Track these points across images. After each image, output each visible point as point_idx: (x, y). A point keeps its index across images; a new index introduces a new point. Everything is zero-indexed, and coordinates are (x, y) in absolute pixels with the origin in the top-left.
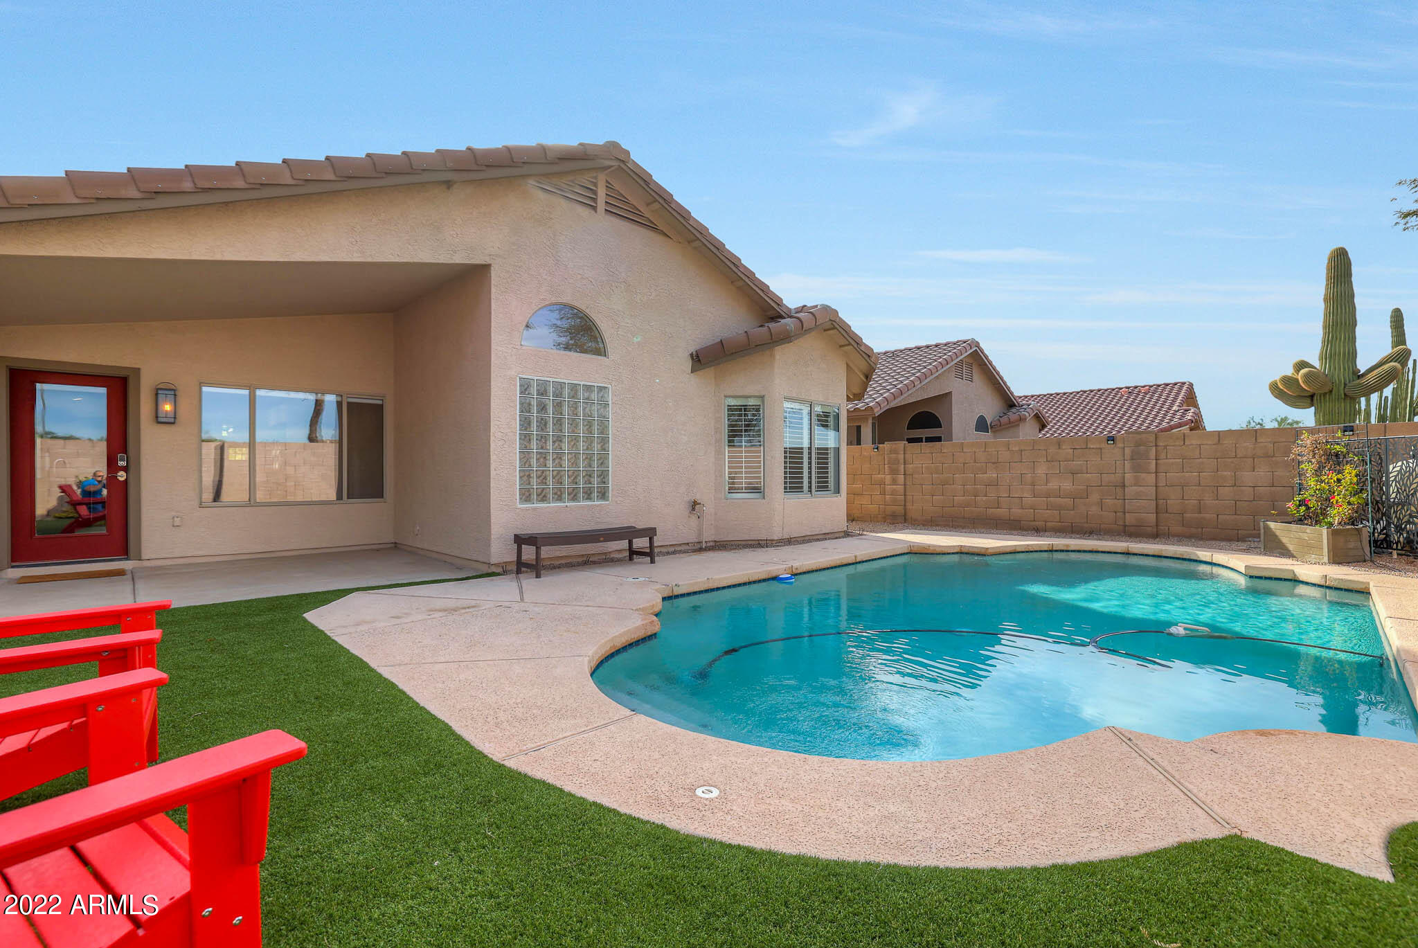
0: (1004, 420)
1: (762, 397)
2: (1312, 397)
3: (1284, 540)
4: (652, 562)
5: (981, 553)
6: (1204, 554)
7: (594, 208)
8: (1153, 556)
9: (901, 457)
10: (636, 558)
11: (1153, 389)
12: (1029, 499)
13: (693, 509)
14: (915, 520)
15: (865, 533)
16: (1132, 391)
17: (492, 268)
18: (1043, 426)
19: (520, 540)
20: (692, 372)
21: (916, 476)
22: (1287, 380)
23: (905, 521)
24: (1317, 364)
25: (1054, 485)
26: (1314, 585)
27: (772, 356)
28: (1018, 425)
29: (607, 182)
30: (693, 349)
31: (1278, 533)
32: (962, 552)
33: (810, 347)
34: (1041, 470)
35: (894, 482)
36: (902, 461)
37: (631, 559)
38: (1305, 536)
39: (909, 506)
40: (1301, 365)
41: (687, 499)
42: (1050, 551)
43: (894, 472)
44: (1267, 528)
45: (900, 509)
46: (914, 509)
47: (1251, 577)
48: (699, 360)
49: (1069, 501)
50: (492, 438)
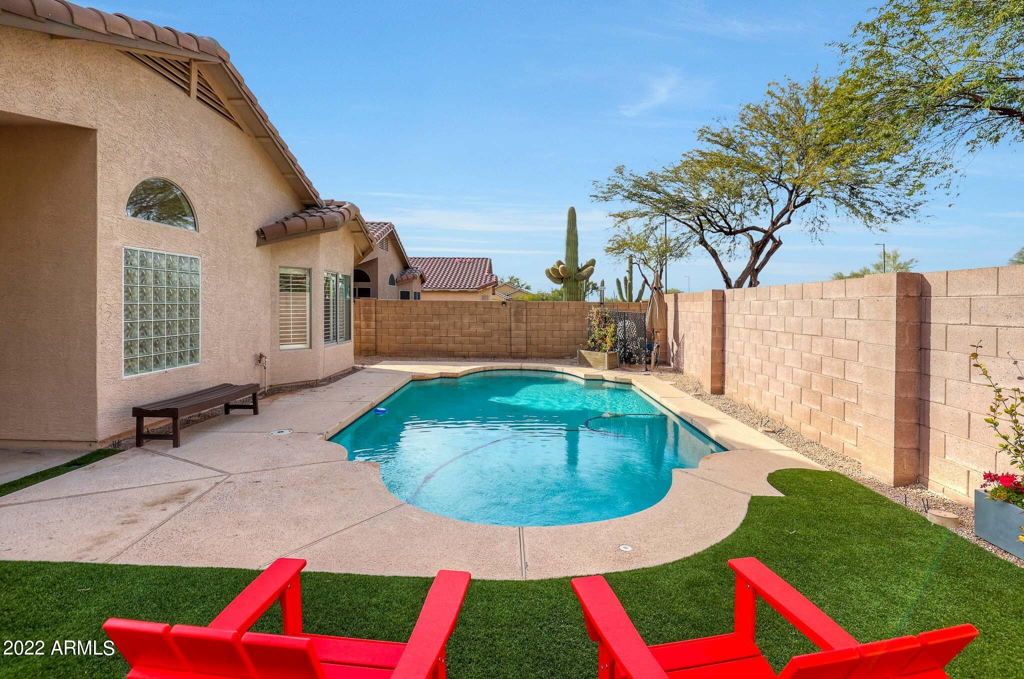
0: (404, 277)
1: (310, 270)
2: (562, 279)
3: (588, 359)
4: (256, 413)
5: (454, 377)
6: (558, 368)
7: (188, 93)
8: (534, 370)
9: (373, 309)
10: (233, 412)
11: (474, 260)
12: (459, 338)
13: (260, 361)
14: (384, 353)
15: (365, 366)
16: (462, 260)
17: (98, 134)
18: (423, 282)
20: (257, 246)
21: (383, 322)
22: (554, 270)
23: (376, 354)
24: (564, 262)
25: (473, 329)
26: (611, 382)
27: (318, 239)
28: (412, 281)
29: (199, 71)
30: (257, 228)
31: (585, 355)
32: (443, 377)
34: (466, 320)
35: (368, 326)
36: (374, 312)
37: (227, 412)
38: (598, 357)
39: (379, 343)
40: (560, 263)
41: (253, 353)
42: (484, 371)
43: (368, 319)
44: (580, 353)
45: (372, 346)
46: (382, 345)
47: (587, 380)
48: (263, 236)
49: (481, 339)
50: (98, 311)
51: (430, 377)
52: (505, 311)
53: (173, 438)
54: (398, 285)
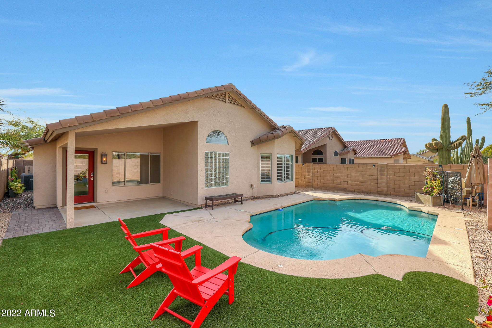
0: (343, 152)
1: (271, 154)
2: (437, 149)
3: (421, 199)
4: (242, 204)
5: (335, 200)
6: (399, 202)
7: (225, 102)
8: (385, 202)
9: (311, 168)
10: (237, 203)
11: (392, 140)
12: (349, 182)
13: (251, 187)
14: (315, 187)
15: (300, 192)
16: (385, 141)
17: (199, 122)
18: (356, 153)
19: (206, 199)
20: (251, 147)
21: (315, 174)
22: (430, 144)
23: (312, 187)
24: (439, 139)
25: (357, 178)
26: (426, 213)
27: (274, 142)
28: (348, 153)
29: (228, 94)
30: (251, 140)
31: (419, 196)
32: (329, 200)
33: (285, 138)
34: (353, 174)
35: (309, 175)
36: (311, 169)
37: (235, 203)
38: (426, 198)
39: (313, 183)
40: (434, 140)
41: (249, 184)
42: (355, 199)
43: (309, 172)
44: (416, 195)
45: (310, 184)
46: (315, 184)
47: (410, 210)
48: (253, 143)
49: (362, 183)
50: (198, 170)
51: (323, 199)
52: (374, 170)
53: (212, 207)
54: (340, 156)
